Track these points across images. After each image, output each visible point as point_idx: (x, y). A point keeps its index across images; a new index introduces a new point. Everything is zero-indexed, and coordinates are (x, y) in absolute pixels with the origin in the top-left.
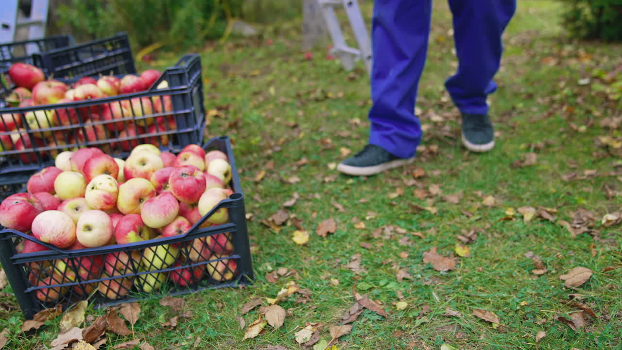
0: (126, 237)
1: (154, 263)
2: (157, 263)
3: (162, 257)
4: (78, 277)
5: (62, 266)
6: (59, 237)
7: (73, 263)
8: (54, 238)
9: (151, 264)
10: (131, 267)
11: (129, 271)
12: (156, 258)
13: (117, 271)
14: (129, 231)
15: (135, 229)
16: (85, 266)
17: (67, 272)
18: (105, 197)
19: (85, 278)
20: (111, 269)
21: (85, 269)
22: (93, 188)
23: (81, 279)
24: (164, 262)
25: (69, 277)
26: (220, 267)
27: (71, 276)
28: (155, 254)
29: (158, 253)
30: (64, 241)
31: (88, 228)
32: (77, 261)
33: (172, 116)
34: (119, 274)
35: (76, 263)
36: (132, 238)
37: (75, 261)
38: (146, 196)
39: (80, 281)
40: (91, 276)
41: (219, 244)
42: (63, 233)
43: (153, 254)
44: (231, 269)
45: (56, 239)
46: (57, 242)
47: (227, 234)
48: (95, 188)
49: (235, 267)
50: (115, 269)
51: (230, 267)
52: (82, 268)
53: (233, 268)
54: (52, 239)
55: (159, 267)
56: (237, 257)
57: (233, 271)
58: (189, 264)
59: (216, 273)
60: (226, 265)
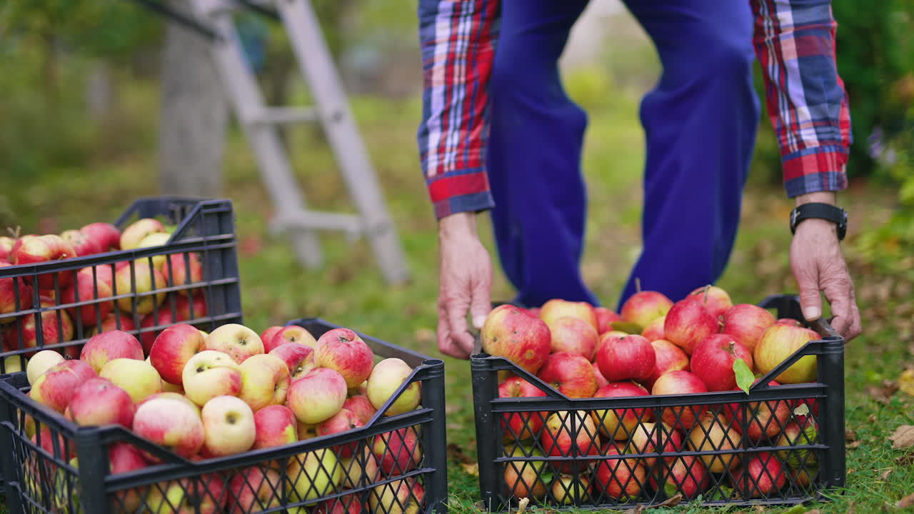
0: (283, 433)
1: (317, 484)
2: (321, 482)
3: (330, 471)
5: (176, 495)
7: (196, 488)
9: (312, 483)
10: (279, 493)
11: (275, 501)
12: (321, 471)
13: (258, 501)
14: (286, 425)
15: (291, 423)
16: (214, 493)
17: (182, 509)
18: (232, 376)
20: (250, 498)
21: (214, 500)
22: (200, 370)
24: (330, 481)
26: (402, 496)
28: (321, 465)
29: (324, 463)
31: (231, 419)
33: (199, 289)
34: (260, 509)
35: (201, 488)
36: (290, 437)
37: (199, 484)
38: (283, 380)
41: (406, 447)
43: (318, 463)
44: (416, 497)
45: (189, 435)
46: (191, 442)
47: (417, 427)
48: (205, 368)
49: (422, 494)
50: (256, 498)
51: (414, 493)
52: (207, 498)
53: (419, 496)
54: (183, 436)
55: (321, 491)
56: (429, 470)
57: (419, 501)
58: (364, 485)
59: (396, 505)
60: (410, 489)
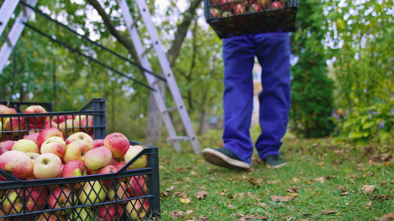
0: (73, 171)
1: (90, 197)
2: (93, 196)
3: (97, 192)
4: (24, 208)
5: (13, 196)
6: (22, 165)
7: (24, 193)
8: (17, 165)
9: (88, 196)
10: (71, 200)
11: (68, 204)
12: (93, 191)
13: (59, 203)
14: (76, 168)
15: (79, 167)
16: (34, 197)
17: (15, 204)
18: (58, 146)
19: (30, 209)
20: (54, 201)
21: (33, 200)
22: (48, 143)
23: (27, 210)
24: (98, 197)
25: (17, 208)
26: (137, 207)
27: (18, 207)
28: (92, 189)
29: (94, 187)
30: (25, 170)
31: (45, 162)
32: (28, 192)
34: (60, 207)
35: (27, 194)
36: (77, 173)
37: (26, 192)
38: (86, 151)
39: (25, 212)
40: (35, 208)
41: (139, 184)
42: (25, 163)
43: (91, 188)
44: (145, 208)
45: (19, 166)
46: (19, 169)
47: (145, 176)
48: (50, 142)
49: (148, 207)
50: (57, 201)
51: (144, 206)
52: (30, 199)
53: (146, 208)
54: (15, 166)
55: (93, 201)
56: (151, 196)
57: (146, 210)
58: (116, 200)
59: (134, 211)
60: (142, 205)
